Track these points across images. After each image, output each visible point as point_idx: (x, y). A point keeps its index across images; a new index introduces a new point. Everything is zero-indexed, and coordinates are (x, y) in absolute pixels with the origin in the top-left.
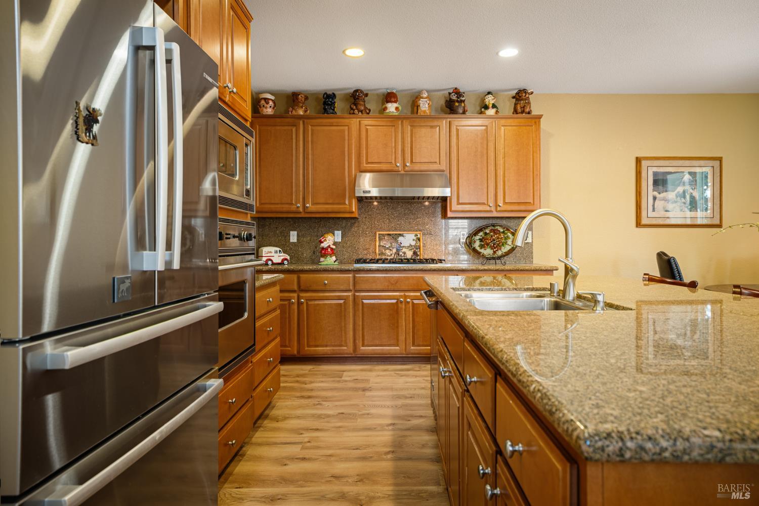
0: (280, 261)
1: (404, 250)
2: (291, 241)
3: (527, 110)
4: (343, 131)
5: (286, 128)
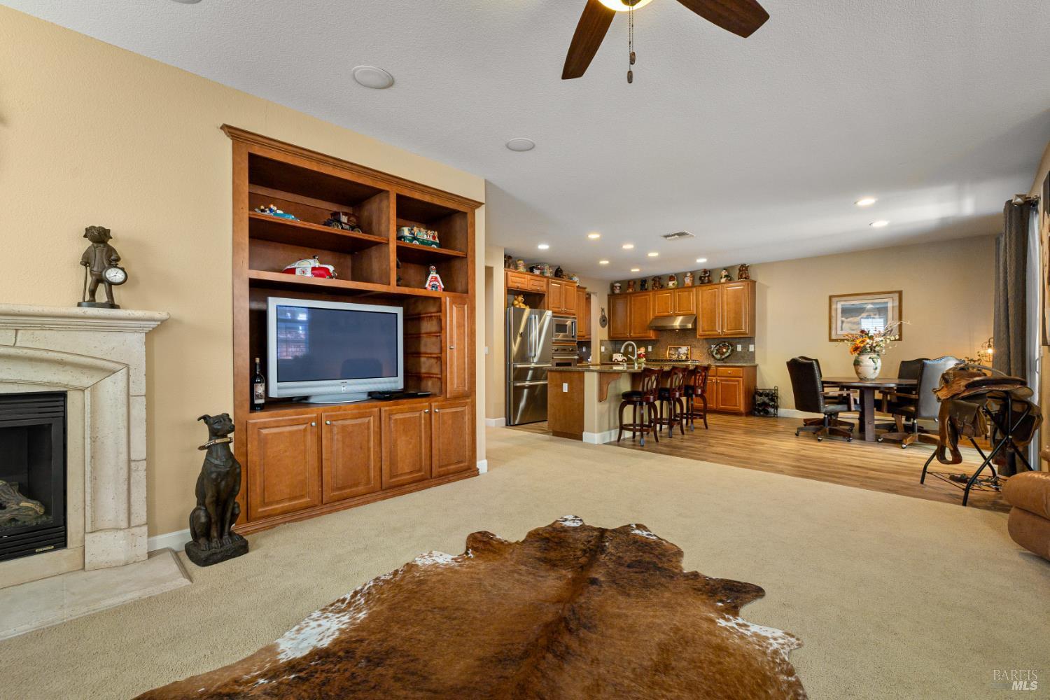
1: (681, 355)
4: (648, 298)
5: (623, 299)
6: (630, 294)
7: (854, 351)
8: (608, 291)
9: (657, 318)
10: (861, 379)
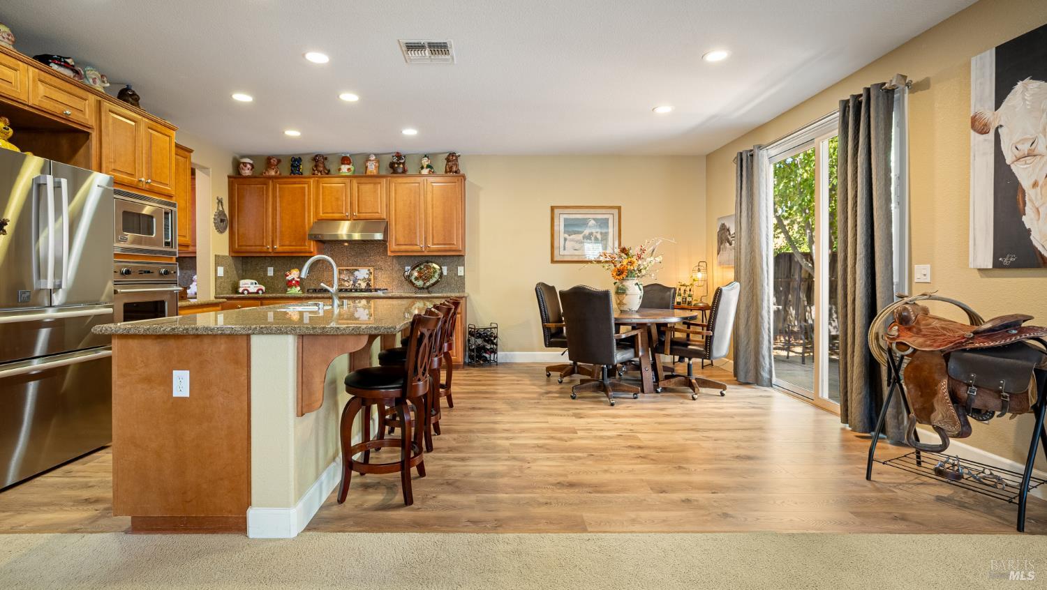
0: (255, 291)
1: (359, 282)
2: (269, 275)
3: (454, 169)
4: (304, 188)
5: (259, 186)
6: (271, 178)
7: (619, 275)
8: (229, 170)
9: (321, 221)
10: (622, 311)
